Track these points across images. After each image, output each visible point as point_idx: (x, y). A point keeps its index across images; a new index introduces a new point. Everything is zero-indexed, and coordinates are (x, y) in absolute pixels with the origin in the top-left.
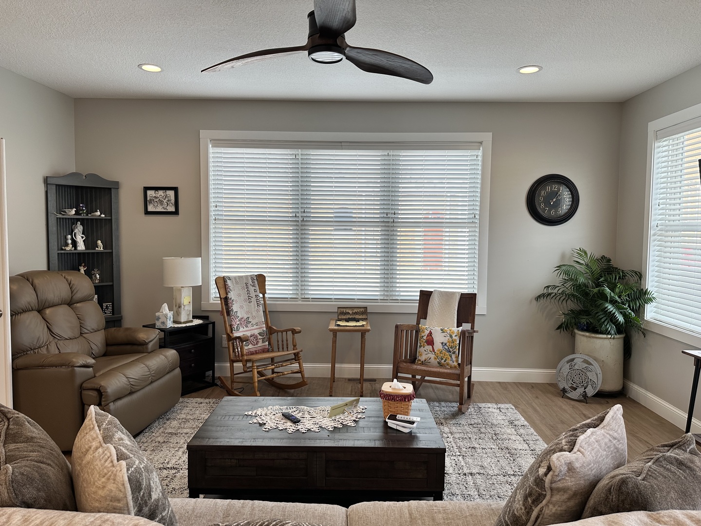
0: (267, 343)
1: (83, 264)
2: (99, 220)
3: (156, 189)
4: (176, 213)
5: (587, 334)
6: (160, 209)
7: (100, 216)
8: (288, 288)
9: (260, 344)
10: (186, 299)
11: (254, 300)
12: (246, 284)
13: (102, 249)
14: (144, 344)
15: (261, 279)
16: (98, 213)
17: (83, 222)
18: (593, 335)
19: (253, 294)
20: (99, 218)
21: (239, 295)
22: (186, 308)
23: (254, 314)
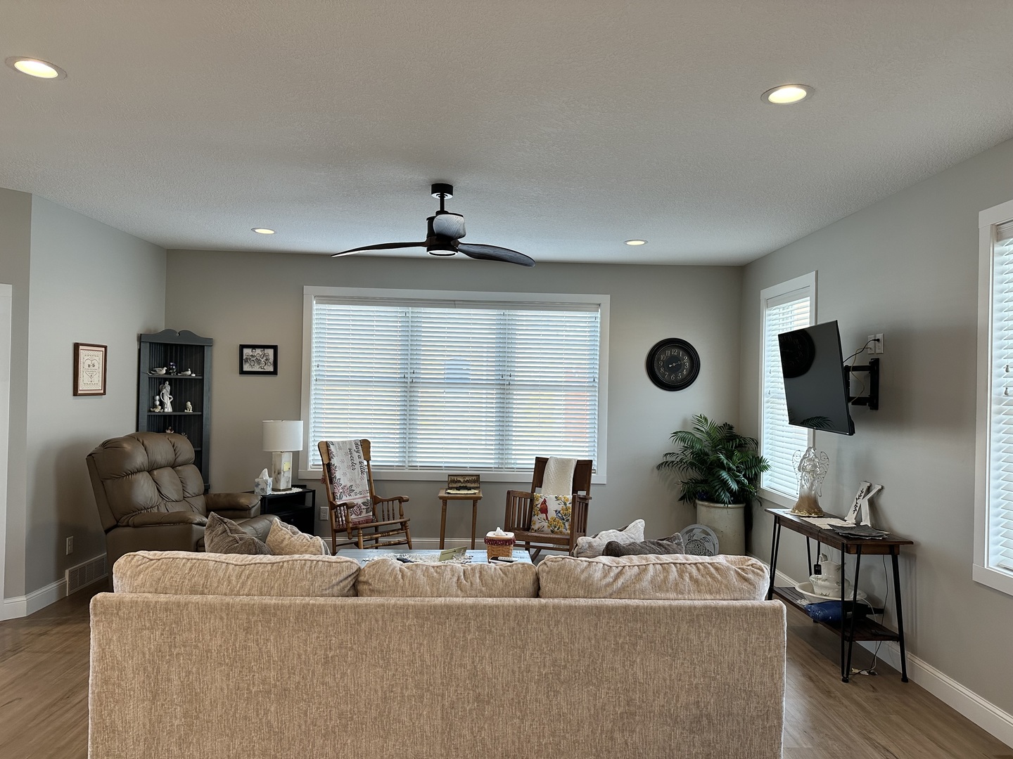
0: (371, 513)
1: (170, 428)
2: (190, 380)
3: (254, 347)
4: (275, 373)
5: (706, 503)
6: (257, 368)
7: (190, 375)
8: (394, 455)
9: (364, 514)
10: (286, 465)
11: (358, 466)
12: (350, 450)
13: (191, 411)
14: (246, 509)
15: (365, 445)
16: (190, 372)
17: (171, 381)
18: (712, 505)
19: (357, 461)
20: (190, 377)
21: (343, 462)
22: (286, 475)
23: (358, 482)
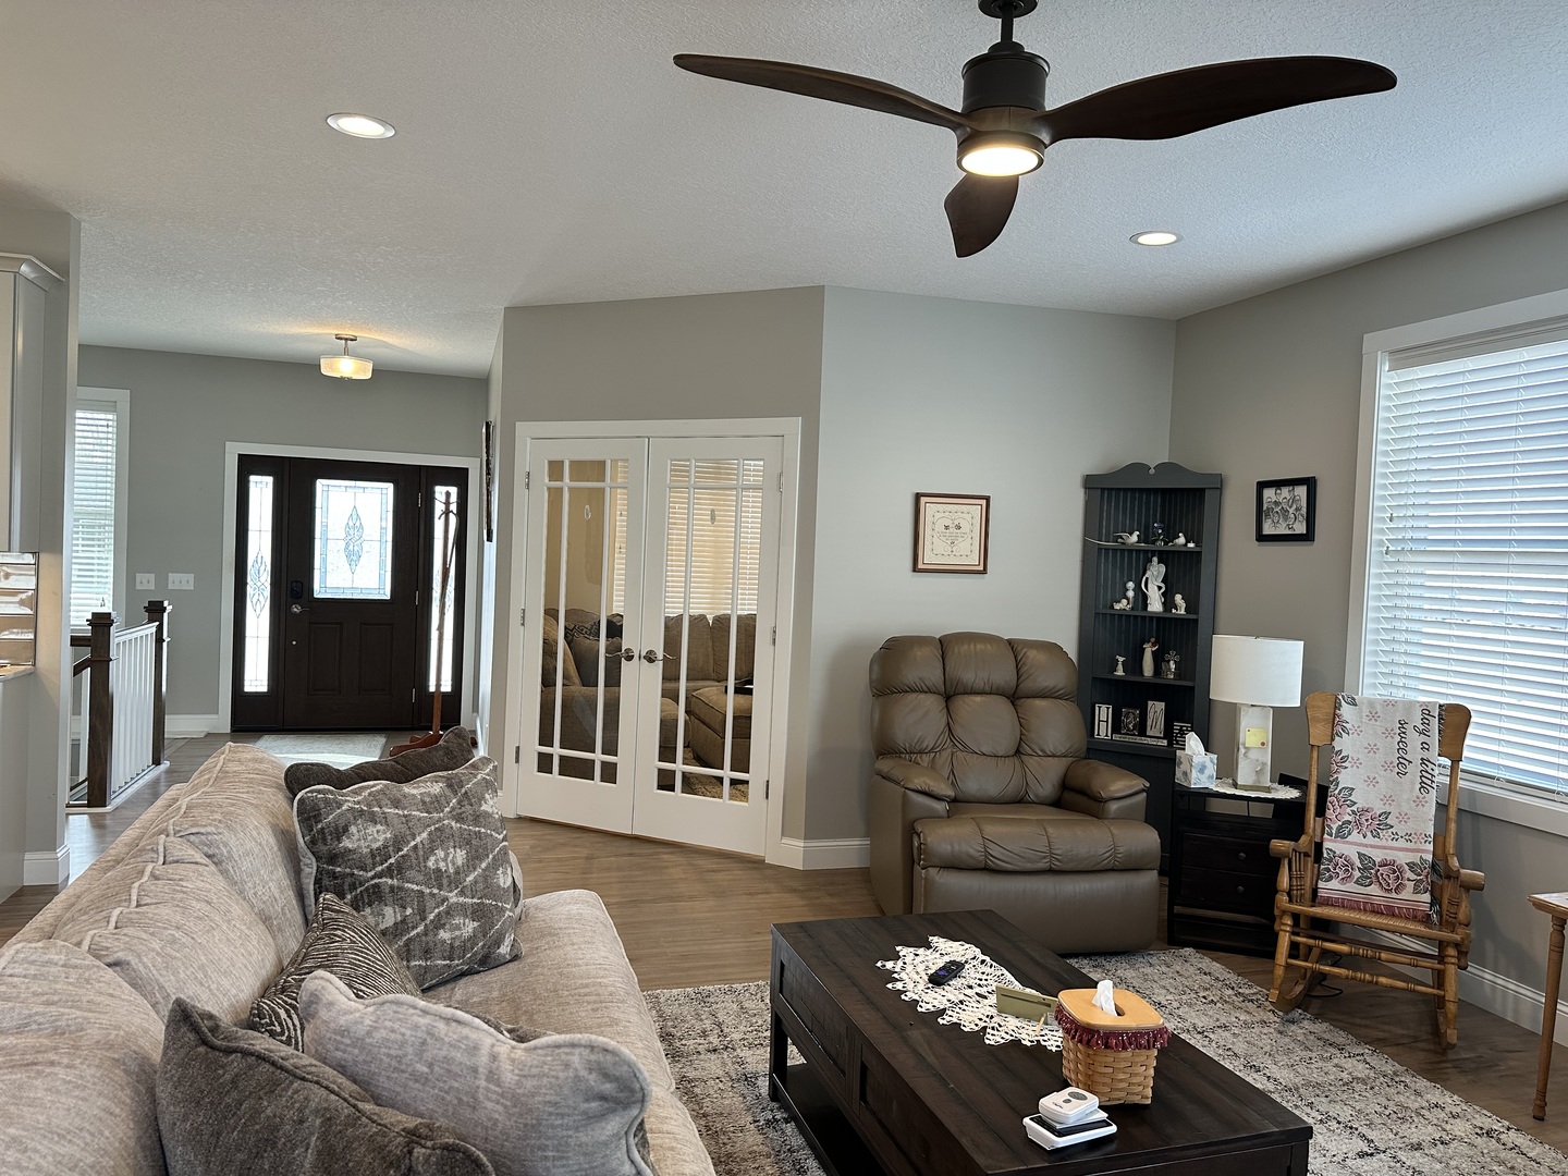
0: (1427, 897)
1: (1153, 640)
2: (1184, 554)
3: (1278, 484)
4: (1308, 537)
6: (1282, 530)
7: (1186, 545)
9: (1407, 893)
10: (1254, 736)
11: (1414, 770)
12: (1402, 724)
13: (1183, 612)
15: (1454, 722)
16: (1182, 540)
17: (1164, 557)
19: (1414, 753)
20: (1184, 549)
21: (1372, 749)
22: (1253, 755)
23: (1405, 808)
